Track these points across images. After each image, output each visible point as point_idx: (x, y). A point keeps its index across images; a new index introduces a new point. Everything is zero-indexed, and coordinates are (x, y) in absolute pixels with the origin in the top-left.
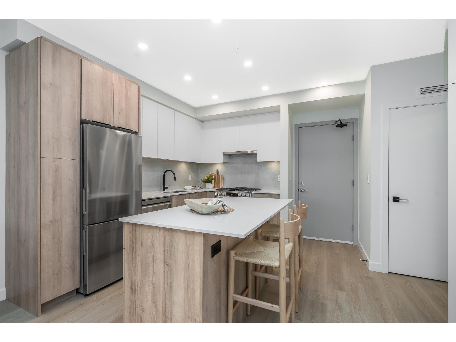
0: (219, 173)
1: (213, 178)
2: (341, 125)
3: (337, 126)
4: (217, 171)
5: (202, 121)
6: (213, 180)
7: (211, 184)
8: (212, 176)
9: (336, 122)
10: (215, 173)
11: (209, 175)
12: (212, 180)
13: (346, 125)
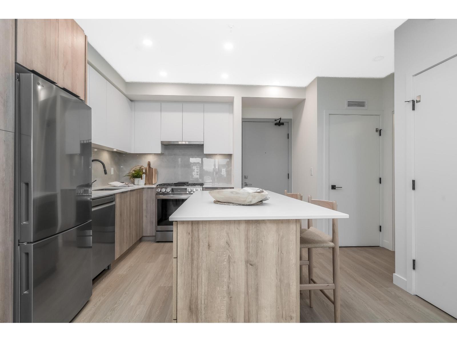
0: (152, 166)
1: (144, 172)
2: (279, 123)
3: (276, 124)
4: (149, 164)
5: (131, 101)
6: (145, 175)
7: (142, 179)
8: (142, 169)
9: (275, 120)
10: (145, 165)
11: (138, 168)
12: (143, 175)
13: (283, 124)
